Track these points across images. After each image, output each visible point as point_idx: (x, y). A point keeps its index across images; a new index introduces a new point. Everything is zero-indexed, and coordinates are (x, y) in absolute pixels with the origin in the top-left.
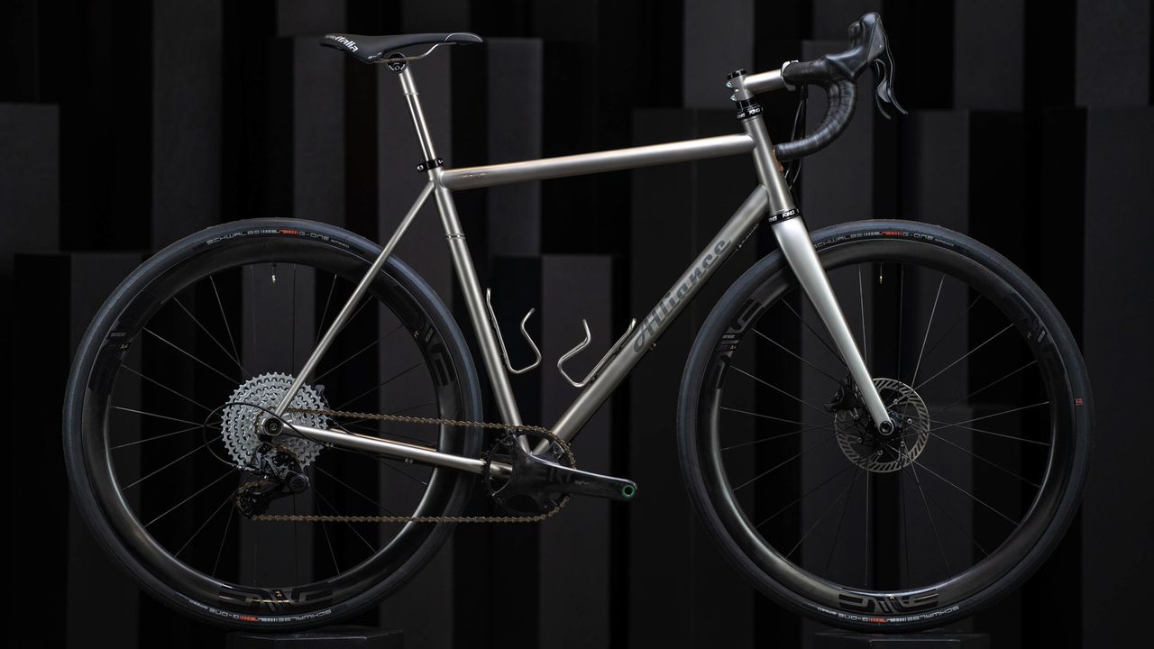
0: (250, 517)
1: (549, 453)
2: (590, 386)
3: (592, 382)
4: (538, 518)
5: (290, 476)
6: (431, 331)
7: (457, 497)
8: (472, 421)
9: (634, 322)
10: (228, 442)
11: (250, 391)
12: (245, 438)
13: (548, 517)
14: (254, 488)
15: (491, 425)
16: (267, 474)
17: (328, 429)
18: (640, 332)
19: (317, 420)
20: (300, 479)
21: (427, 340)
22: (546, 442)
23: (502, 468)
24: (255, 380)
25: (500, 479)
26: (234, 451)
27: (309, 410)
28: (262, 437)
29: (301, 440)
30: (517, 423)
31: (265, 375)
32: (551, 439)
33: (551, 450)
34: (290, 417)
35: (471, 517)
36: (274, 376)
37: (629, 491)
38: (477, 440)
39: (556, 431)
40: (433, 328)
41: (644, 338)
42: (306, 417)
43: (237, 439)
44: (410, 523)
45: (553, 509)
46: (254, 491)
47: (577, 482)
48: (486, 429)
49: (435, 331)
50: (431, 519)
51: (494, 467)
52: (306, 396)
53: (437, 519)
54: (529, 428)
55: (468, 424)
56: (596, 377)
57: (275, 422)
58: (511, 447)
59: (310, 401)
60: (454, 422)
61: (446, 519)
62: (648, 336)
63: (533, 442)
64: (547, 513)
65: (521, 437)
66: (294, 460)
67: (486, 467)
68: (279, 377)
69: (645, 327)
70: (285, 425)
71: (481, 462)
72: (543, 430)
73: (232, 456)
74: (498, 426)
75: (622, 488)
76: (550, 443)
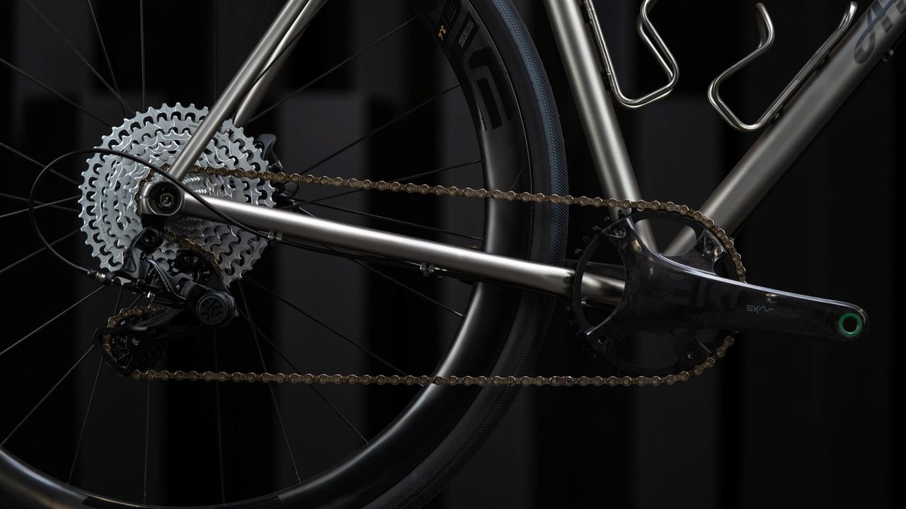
0: (127, 374)
1: (698, 254)
2: (771, 129)
3: (773, 123)
4: (675, 378)
5: (196, 294)
6: (470, 26)
7: (517, 339)
8: (548, 192)
9: (853, 9)
10: (91, 233)
11: (131, 138)
12: (120, 226)
13: (693, 376)
14: (135, 319)
15: (584, 201)
16: (153, 290)
17: (277, 207)
18: (865, 26)
19: (255, 193)
20: (217, 300)
21: (462, 42)
22: (690, 233)
23: (604, 285)
24: (139, 117)
25: (600, 304)
26: (102, 250)
27: (239, 173)
28: (146, 219)
29: (224, 228)
30: (631, 195)
31: (159, 107)
32: (699, 226)
33: (699, 248)
34: (203, 184)
35: (547, 376)
36: (175, 109)
37: (850, 325)
38: (556, 232)
39: (709, 212)
40: (473, 21)
41: (873, 37)
42: (233, 186)
43: (107, 227)
44: (432, 386)
45: (703, 361)
46: (135, 323)
47: (750, 308)
48: (574, 208)
49: (476, 27)
50: (468, 380)
51: (589, 280)
52: (233, 148)
53: (482, 380)
54: (655, 205)
55: (539, 197)
56: (782, 112)
57: (166, 191)
58: (622, 241)
59: (242, 157)
60: (511, 195)
61: (497, 379)
62: (880, 33)
63: (665, 234)
64: (690, 368)
65: (640, 223)
66: (210, 266)
67: (574, 281)
68: (184, 111)
69: (874, 16)
70: (187, 196)
71: (564, 272)
72: (683, 209)
73: (98, 260)
74: (597, 202)
75: (838, 318)
76: (698, 234)
